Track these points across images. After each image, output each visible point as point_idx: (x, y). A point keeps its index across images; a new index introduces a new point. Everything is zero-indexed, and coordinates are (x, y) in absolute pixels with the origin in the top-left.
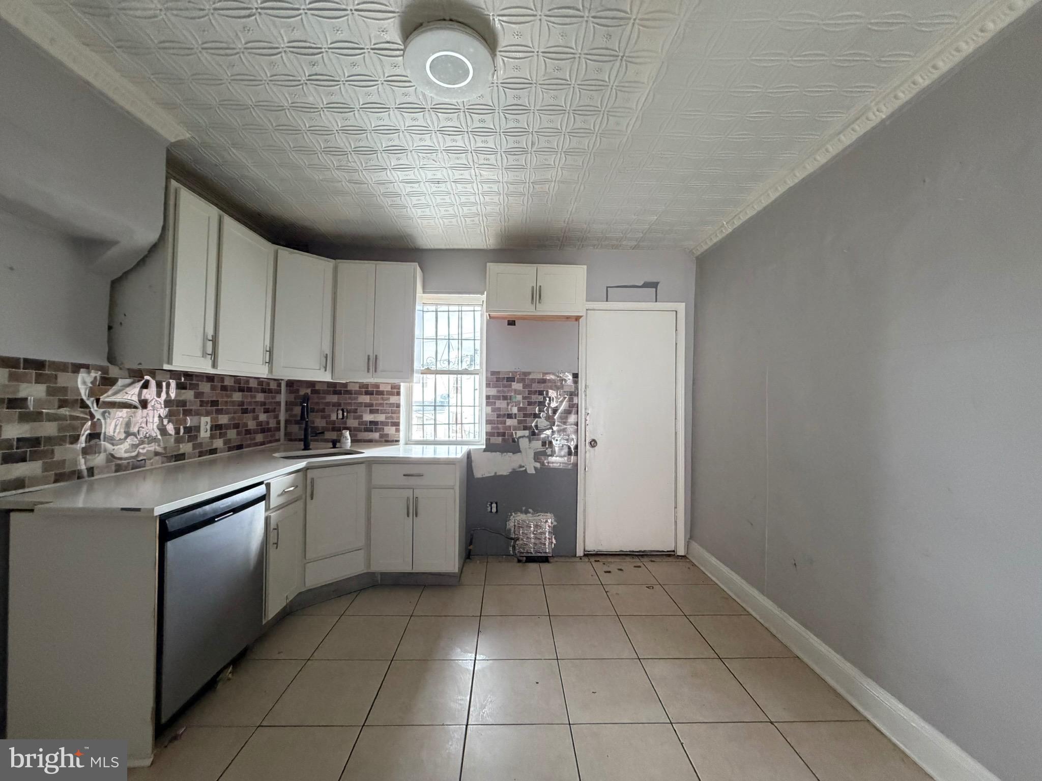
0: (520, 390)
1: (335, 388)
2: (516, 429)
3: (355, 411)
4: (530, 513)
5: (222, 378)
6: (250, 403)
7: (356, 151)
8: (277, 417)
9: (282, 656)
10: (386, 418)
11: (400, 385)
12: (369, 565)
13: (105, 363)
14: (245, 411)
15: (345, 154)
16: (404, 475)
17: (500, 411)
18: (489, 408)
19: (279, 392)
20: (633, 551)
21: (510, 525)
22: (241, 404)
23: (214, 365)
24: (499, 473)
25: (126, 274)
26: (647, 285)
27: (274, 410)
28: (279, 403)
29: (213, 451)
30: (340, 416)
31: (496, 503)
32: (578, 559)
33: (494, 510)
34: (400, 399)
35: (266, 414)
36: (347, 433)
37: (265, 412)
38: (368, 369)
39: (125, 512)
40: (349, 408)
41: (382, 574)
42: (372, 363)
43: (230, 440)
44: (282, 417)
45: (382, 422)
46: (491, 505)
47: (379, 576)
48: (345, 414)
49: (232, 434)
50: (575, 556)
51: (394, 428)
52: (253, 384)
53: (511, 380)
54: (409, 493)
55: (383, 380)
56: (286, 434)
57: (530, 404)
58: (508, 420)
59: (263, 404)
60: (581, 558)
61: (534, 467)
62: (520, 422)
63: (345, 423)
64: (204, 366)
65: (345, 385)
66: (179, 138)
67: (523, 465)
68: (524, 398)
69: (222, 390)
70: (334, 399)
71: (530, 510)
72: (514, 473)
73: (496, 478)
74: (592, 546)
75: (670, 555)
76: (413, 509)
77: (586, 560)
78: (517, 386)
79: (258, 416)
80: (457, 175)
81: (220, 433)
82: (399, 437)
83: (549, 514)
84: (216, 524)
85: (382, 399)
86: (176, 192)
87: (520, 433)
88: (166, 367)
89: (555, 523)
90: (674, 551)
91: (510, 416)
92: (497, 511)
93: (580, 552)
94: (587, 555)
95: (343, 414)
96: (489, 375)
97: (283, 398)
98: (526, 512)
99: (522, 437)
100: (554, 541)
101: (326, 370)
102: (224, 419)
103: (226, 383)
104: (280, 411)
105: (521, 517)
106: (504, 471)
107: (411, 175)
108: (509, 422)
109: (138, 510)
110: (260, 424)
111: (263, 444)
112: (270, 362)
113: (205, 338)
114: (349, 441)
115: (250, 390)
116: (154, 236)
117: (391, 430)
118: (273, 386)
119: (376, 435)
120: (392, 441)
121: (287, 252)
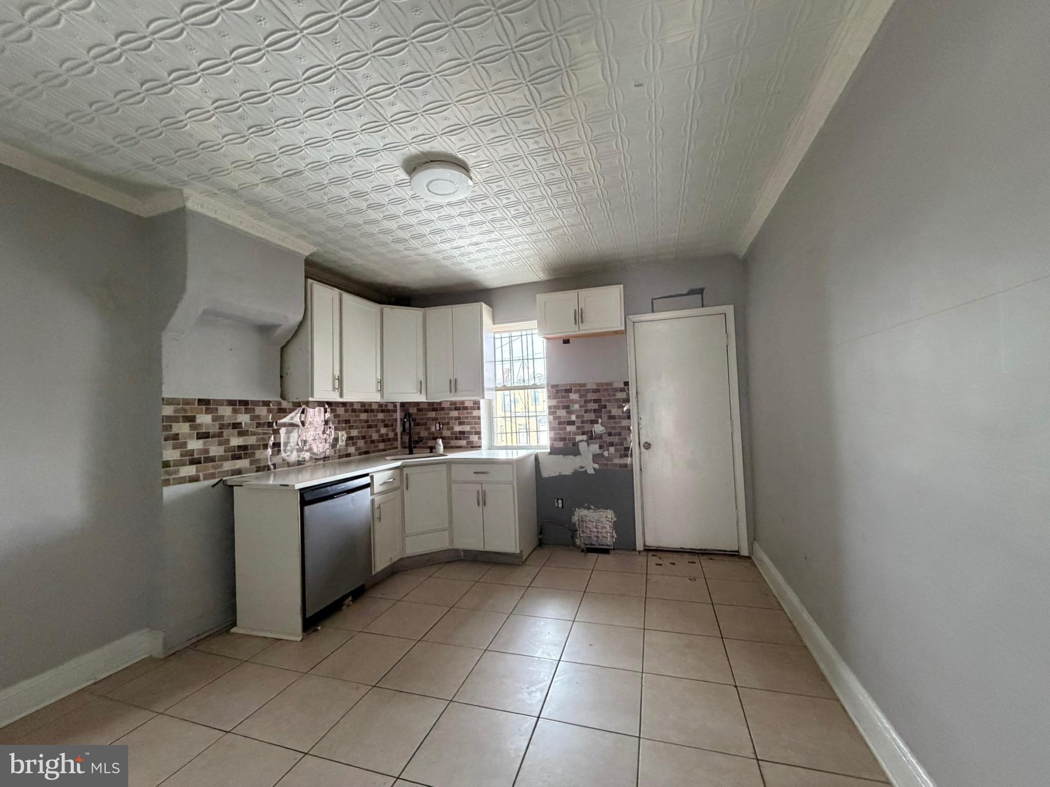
0: (576, 400)
1: (434, 407)
2: (575, 434)
3: (448, 424)
4: (591, 509)
5: (352, 404)
6: (373, 421)
7: (413, 237)
8: (394, 430)
9: (385, 597)
10: (471, 428)
11: (479, 402)
12: (452, 541)
13: (279, 399)
14: (370, 427)
15: (406, 241)
16: (475, 473)
17: (560, 419)
18: (551, 417)
19: (395, 411)
20: (694, 549)
21: (575, 519)
22: (367, 421)
23: (341, 396)
24: (564, 473)
25: (288, 343)
26: (692, 292)
27: (392, 425)
28: (396, 420)
29: (348, 455)
30: (438, 428)
31: (562, 500)
32: (637, 553)
33: (560, 505)
34: (480, 413)
35: (386, 428)
36: (440, 441)
37: (385, 427)
38: (451, 390)
39: (282, 487)
40: (444, 421)
41: (465, 551)
42: (454, 385)
43: (360, 447)
44: (399, 429)
45: (468, 432)
46: (557, 501)
47: (462, 553)
48: (441, 426)
49: (361, 443)
50: (635, 550)
51: (477, 436)
52: (375, 407)
53: (568, 391)
54: (479, 487)
55: (467, 399)
56: (402, 443)
57: (586, 412)
58: (567, 426)
59: (383, 421)
60: (640, 552)
61: (594, 468)
62: (578, 428)
63: (441, 433)
64: (335, 397)
65: (440, 403)
66: (311, 252)
67: (583, 466)
68: (581, 407)
69: (352, 412)
70: (432, 414)
71: (592, 507)
72: (576, 473)
73: (561, 478)
74: (652, 542)
75: (734, 555)
76: (482, 500)
77: (644, 553)
78: (574, 396)
79: (380, 430)
80: (487, 238)
81: (353, 443)
82: (481, 443)
83: (609, 511)
84: (335, 499)
85: (467, 413)
86: (311, 285)
87: (579, 438)
88: (311, 399)
89: (615, 519)
90: (738, 552)
91: (572, 423)
92: (563, 507)
93: (640, 546)
94: (648, 550)
95: (440, 427)
96: (550, 388)
97: (398, 415)
98: (589, 508)
99: (582, 441)
100: (615, 536)
101: (421, 393)
102: (354, 433)
103: (355, 407)
104: (396, 425)
105: (584, 512)
106: (568, 471)
107: (455, 244)
108: (569, 428)
109: (287, 485)
110: (381, 436)
111: (384, 450)
112: (381, 390)
113: (334, 378)
114: (442, 447)
115: (372, 411)
116: (300, 318)
117: (474, 438)
118: (390, 407)
119: (463, 443)
120: (476, 447)
121: (389, 309)
